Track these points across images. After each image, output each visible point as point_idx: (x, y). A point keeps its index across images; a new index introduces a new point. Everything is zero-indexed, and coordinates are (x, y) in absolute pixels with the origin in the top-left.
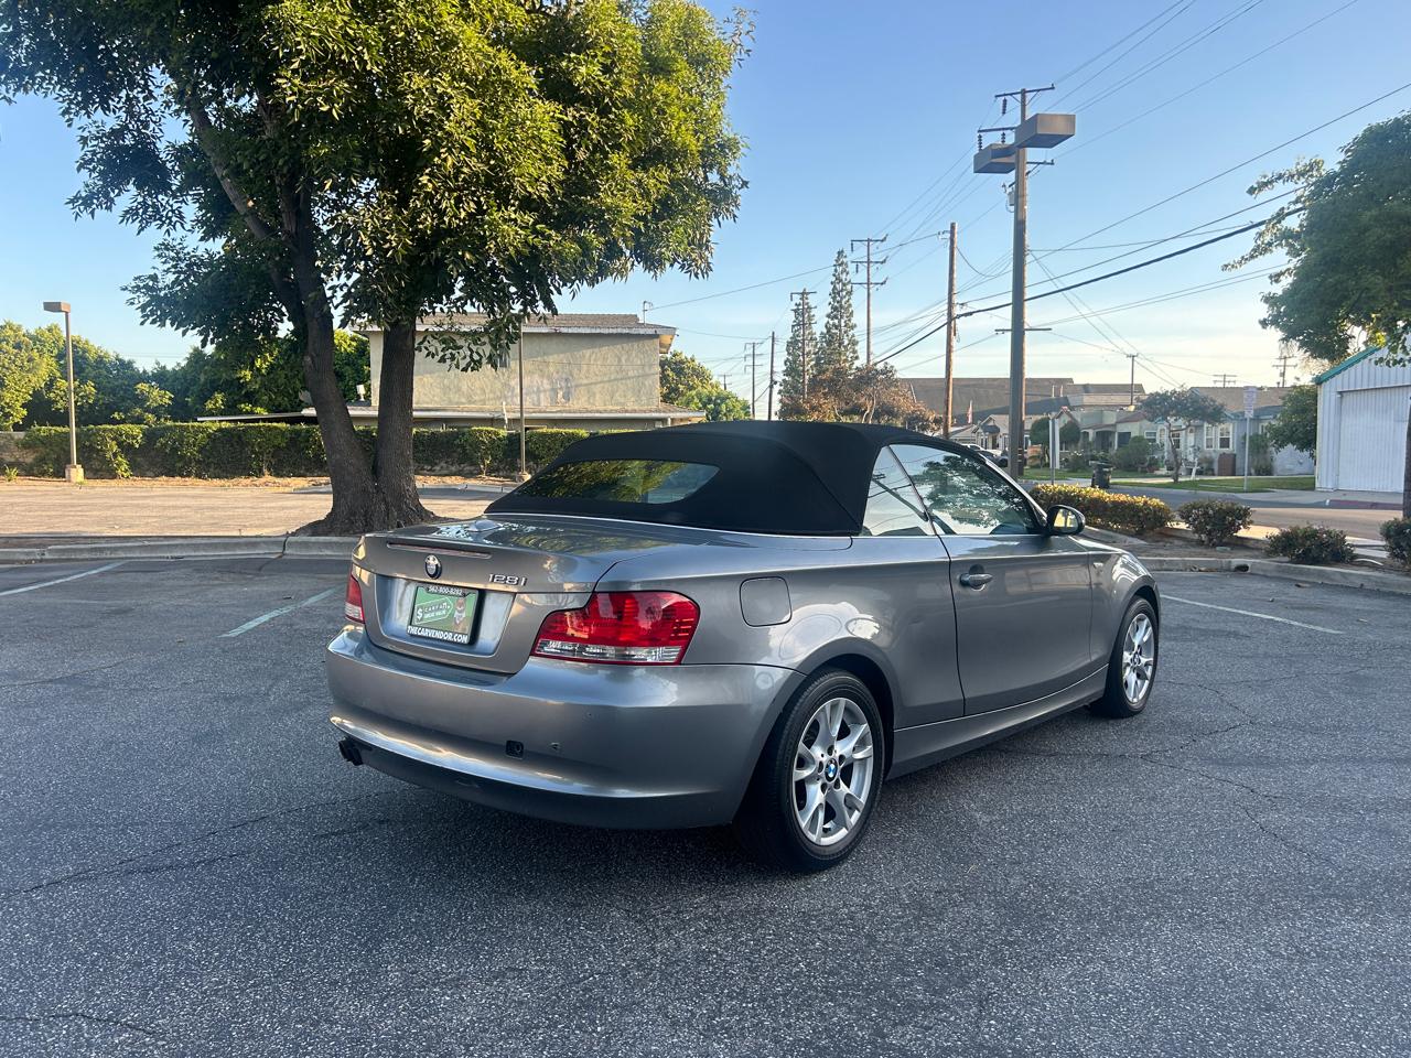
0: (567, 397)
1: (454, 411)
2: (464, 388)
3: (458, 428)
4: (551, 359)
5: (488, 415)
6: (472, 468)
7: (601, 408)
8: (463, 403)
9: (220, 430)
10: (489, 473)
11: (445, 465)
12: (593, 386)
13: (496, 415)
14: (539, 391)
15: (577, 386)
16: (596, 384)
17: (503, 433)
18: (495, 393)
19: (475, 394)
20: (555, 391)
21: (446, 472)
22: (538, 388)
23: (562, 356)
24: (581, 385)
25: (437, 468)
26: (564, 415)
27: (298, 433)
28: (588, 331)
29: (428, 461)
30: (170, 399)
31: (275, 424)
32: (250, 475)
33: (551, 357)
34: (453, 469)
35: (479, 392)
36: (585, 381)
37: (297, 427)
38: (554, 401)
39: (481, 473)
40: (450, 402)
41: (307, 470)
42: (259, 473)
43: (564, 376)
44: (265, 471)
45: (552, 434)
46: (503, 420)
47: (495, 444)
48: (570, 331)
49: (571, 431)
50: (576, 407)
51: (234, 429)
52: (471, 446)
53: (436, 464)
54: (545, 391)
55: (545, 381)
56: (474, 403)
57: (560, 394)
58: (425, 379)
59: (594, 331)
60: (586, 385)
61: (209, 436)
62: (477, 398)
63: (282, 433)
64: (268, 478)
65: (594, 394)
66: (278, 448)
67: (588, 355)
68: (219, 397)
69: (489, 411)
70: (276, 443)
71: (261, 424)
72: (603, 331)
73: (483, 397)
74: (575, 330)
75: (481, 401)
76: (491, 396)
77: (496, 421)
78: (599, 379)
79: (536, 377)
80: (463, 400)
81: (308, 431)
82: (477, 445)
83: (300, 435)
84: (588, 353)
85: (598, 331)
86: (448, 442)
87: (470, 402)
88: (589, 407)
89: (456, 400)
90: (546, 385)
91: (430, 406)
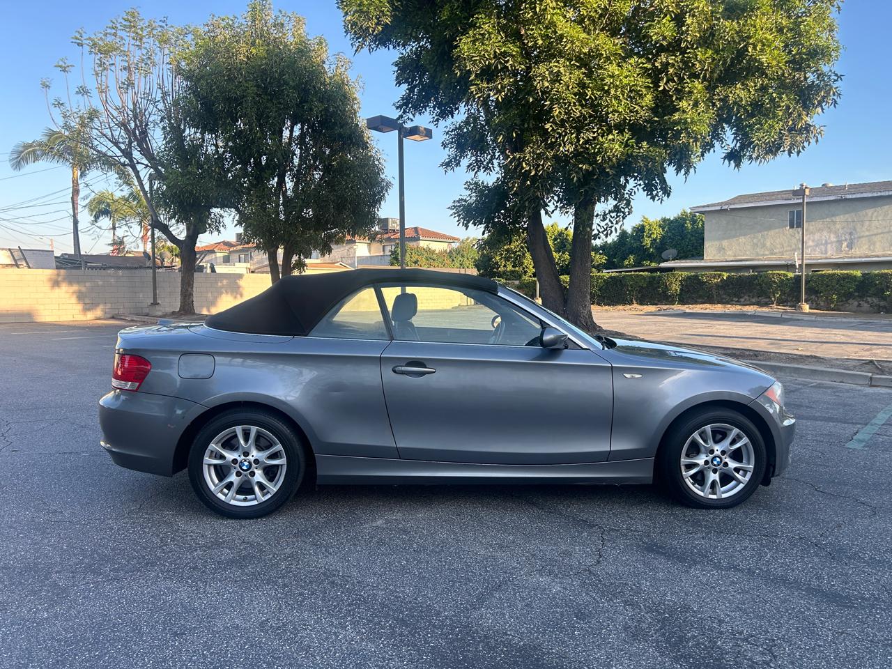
0: (850, 246)
1: (759, 260)
2: (768, 244)
3: (759, 272)
4: (838, 219)
5: (783, 262)
6: (767, 300)
7: (880, 253)
8: (766, 255)
9: (611, 277)
10: (778, 304)
11: (747, 298)
12: (874, 237)
13: (790, 262)
14: (826, 243)
15: (859, 237)
16: (876, 235)
17: (791, 275)
18: (791, 247)
19: (776, 248)
20: (840, 242)
21: (748, 302)
22: (826, 241)
23: (847, 216)
24: (863, 237)
25: (742, 300)
26: (846, 260)
27: (654, 278)
28: (870, 195)
29: (735, 295)
30: (606, 259)
31: (641, 273)
32: (626, 304)
33: (837, 218)
34: (754, 300)
35: (778, 246)
36: (867, 233)
37: (655, 274)
38: (839, 250)
39: (773, 303)
40: (758, 254)
41: (659, 301)
42: (631, 303)
43: (849, 231)
44: (635, 302)
45: (829, 274)
46: (795, 265)
47: (783, 283)
48: (854, 196)
49: (845, 272)
50: (858, 253)
51: (618, 277)
52: (766, 284)
53: (741, 297)
54: (832, 243)
55: (832, 236)
56: (775, 254)
57: (845, 244)
58: (740, 240)
59: (875, 194)
60: (867, 236)
61: (604, 281)
62: (777, 251)
63: (644, 278)
64: (635, 305)
65: (874, 244)
66: (642, 288)
67: (870, 214)
68: (632, 257)
69: (785, 260)
70: (641, 284)
71: (633, 273)
72: (883, 194)
73: (781, 250)
74: (859, 196)
75: (780, 252)
76: (789, 248)
77: (790, 267)
78: (880, 231)
79: (825, 233)
80: (767, 253)
81: (659, 277)
82: (770, 283)
83: (654, 280)
84: (870, 212)
85: (879, 194)
86: (749, 282)
87: (772, 254)
88: (870, 253)
89: (762, 253)
90: (833, 238)
91: (743, 258)
